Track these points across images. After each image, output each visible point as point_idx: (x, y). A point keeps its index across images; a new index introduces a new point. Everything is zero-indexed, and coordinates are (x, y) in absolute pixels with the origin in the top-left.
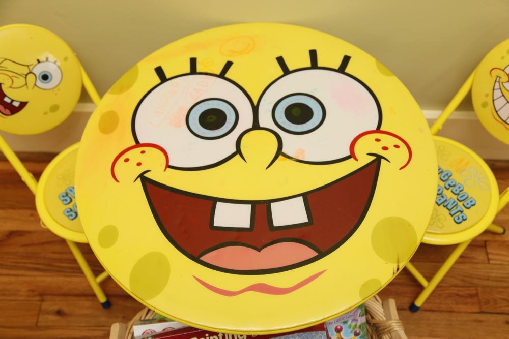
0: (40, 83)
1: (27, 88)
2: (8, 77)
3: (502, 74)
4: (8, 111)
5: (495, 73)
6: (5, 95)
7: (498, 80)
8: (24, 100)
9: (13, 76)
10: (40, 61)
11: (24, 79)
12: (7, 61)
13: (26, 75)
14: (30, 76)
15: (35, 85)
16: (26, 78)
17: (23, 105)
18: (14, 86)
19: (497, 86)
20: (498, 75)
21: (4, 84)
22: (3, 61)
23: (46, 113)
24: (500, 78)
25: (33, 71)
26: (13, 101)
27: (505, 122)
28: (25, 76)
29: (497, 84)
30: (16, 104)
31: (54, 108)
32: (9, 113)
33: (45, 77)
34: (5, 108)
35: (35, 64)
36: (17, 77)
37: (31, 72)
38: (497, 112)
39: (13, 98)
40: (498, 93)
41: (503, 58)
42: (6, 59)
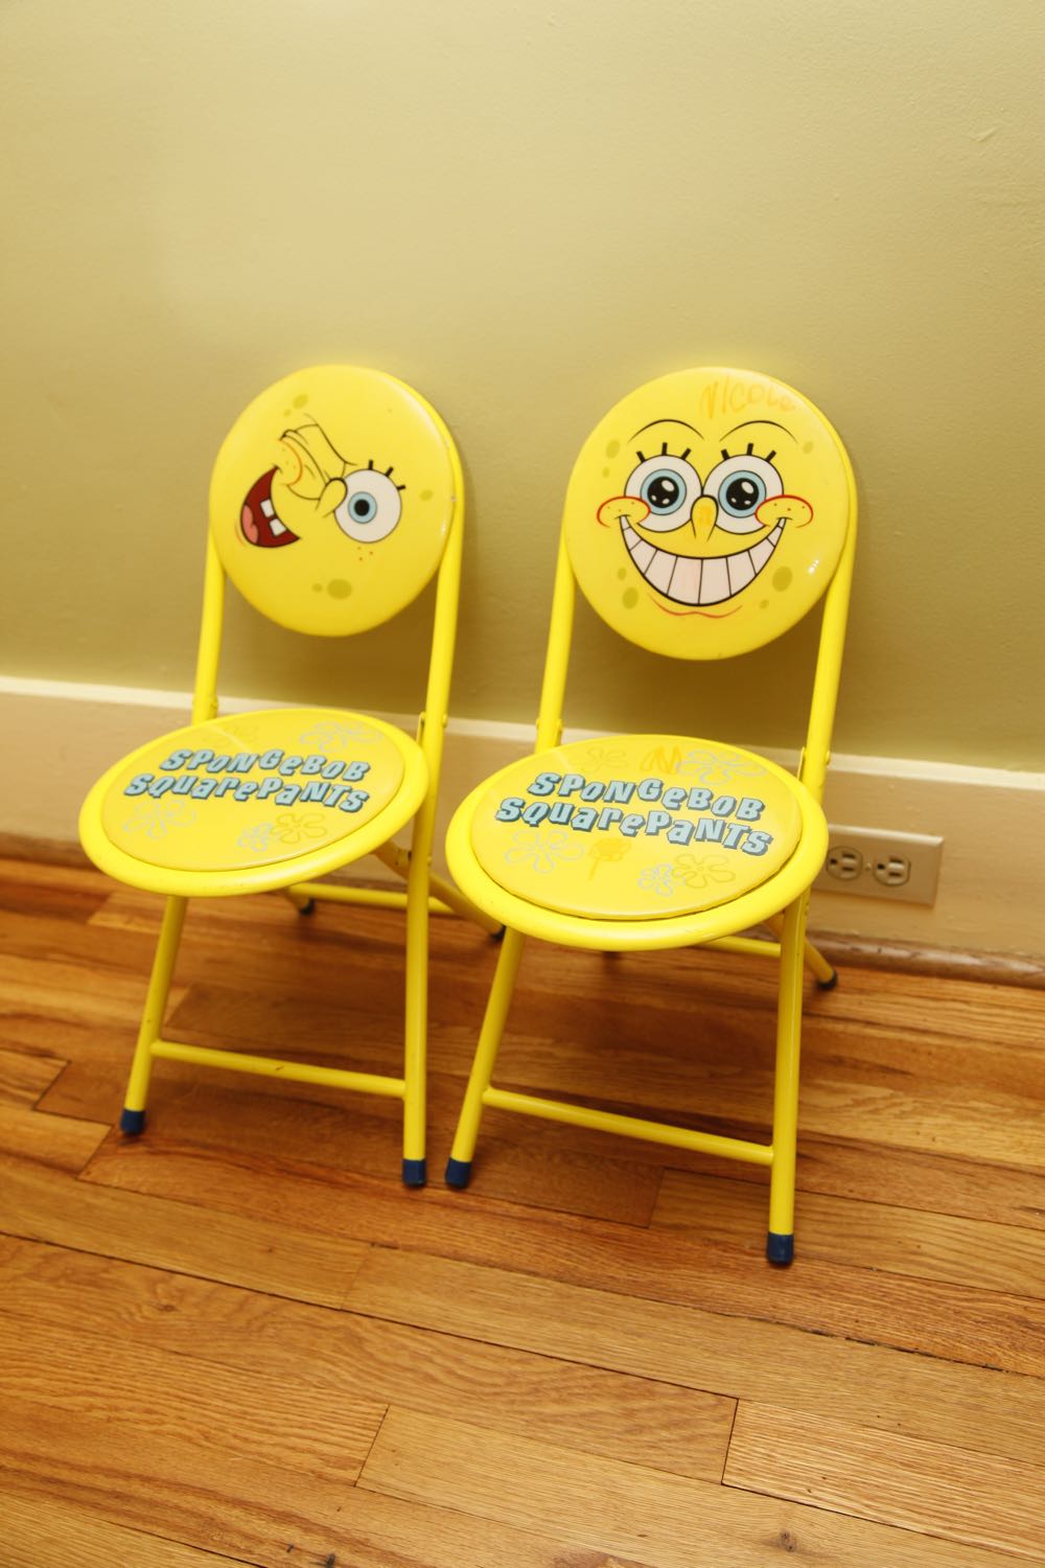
0: (345, 514)
1: (317, 507)
2: (296, 463)
3: (625, 506)
4: (253, 533)
5: (609, 514)
6: (269, 497)
7: (625, 525)
8: (295, 531)
9: (307, 467)
10: (375, 467)
11: (324, 485)
12: (316, 430)
13: (331, 480)
14: (338, 484)
15: (334, 511)
16: (327, 485)
17: (288, 538)
18: (294, 488)
19: (632, 538)
20: (620, 514)
21: (281, 472)
22: (310, 426)
23: (317, 588)
24: (626, 516)
25: (347, 481)
26: (275, 517)
27: (699, 605)
28: (327, 480)
29: (629, 534)
30: (277, 528)
31: (340, 589)
32: (255, 537)
33: (362, 508)
34: (255, 522)
35: (361, 467)
36: (312, 473)
37: (342, 480)
38: (666, 596)
39: (279, 514)
40: (643, 553)
41: (606, 473)
42: (317, 425)
